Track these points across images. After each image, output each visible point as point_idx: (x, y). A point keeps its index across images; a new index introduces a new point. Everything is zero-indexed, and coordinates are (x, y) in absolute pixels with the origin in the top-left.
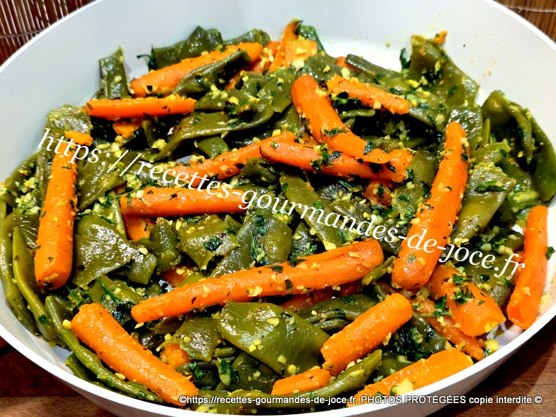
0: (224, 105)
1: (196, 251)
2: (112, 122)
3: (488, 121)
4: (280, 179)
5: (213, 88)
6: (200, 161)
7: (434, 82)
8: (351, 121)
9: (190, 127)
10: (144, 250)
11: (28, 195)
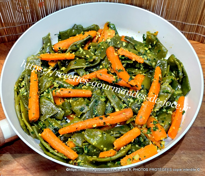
0: (84, 57)
1: (77, 111)
2: (48, 62)
3: (169, 66)
5: (80, 48)
7: (154, 47)
8: (125, 64)
9: (74, 65)
10: (61, 109)
11: (23, 88)
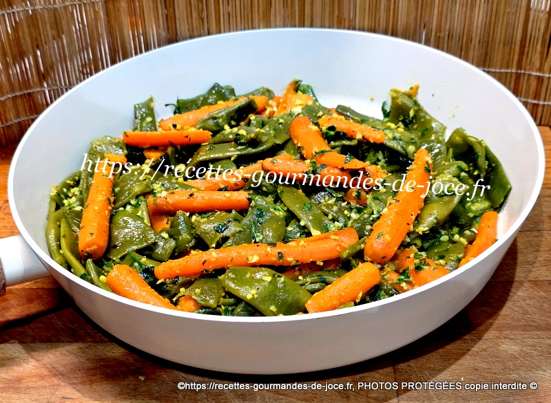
0: (235, 136)
1: (208, 233)
2: (142, 150)
3: (451, 150)
4: (278, 188)
5: (227, 127)
7: (410, 126)
8: (338, 149)
9: (206, 152)
10: (165, 235)
11: (74, 199)
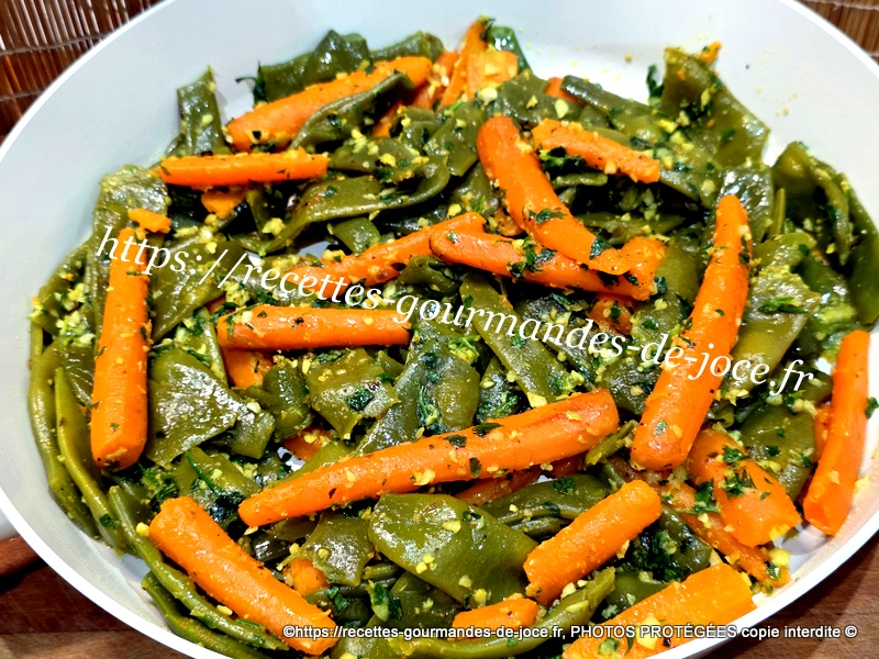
0: (374, 167)
1: (335, 409)
2: (200, 193)
3: (782, 192)
4: (461, 288)
5: (356, 133)
6: (338, 259)
7: (700, 121)
8: (569, 193)
9: (321, 202)
10: (255, 406)
11: (76, 316)
